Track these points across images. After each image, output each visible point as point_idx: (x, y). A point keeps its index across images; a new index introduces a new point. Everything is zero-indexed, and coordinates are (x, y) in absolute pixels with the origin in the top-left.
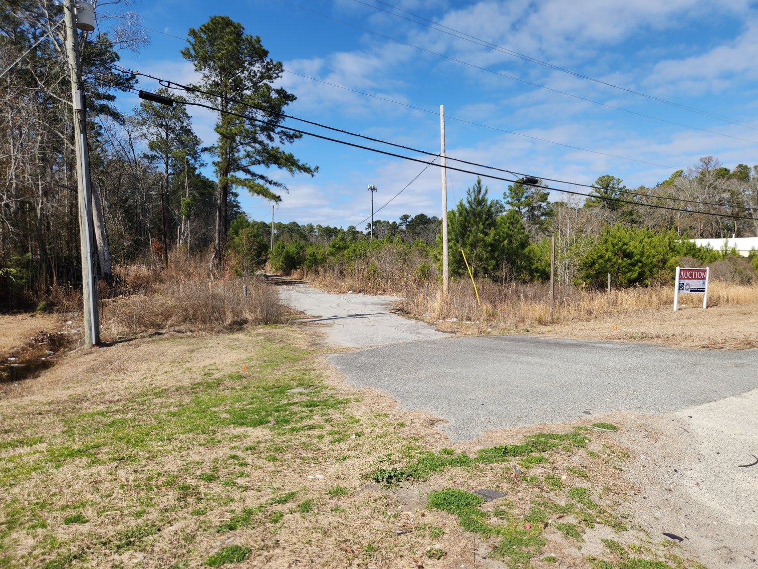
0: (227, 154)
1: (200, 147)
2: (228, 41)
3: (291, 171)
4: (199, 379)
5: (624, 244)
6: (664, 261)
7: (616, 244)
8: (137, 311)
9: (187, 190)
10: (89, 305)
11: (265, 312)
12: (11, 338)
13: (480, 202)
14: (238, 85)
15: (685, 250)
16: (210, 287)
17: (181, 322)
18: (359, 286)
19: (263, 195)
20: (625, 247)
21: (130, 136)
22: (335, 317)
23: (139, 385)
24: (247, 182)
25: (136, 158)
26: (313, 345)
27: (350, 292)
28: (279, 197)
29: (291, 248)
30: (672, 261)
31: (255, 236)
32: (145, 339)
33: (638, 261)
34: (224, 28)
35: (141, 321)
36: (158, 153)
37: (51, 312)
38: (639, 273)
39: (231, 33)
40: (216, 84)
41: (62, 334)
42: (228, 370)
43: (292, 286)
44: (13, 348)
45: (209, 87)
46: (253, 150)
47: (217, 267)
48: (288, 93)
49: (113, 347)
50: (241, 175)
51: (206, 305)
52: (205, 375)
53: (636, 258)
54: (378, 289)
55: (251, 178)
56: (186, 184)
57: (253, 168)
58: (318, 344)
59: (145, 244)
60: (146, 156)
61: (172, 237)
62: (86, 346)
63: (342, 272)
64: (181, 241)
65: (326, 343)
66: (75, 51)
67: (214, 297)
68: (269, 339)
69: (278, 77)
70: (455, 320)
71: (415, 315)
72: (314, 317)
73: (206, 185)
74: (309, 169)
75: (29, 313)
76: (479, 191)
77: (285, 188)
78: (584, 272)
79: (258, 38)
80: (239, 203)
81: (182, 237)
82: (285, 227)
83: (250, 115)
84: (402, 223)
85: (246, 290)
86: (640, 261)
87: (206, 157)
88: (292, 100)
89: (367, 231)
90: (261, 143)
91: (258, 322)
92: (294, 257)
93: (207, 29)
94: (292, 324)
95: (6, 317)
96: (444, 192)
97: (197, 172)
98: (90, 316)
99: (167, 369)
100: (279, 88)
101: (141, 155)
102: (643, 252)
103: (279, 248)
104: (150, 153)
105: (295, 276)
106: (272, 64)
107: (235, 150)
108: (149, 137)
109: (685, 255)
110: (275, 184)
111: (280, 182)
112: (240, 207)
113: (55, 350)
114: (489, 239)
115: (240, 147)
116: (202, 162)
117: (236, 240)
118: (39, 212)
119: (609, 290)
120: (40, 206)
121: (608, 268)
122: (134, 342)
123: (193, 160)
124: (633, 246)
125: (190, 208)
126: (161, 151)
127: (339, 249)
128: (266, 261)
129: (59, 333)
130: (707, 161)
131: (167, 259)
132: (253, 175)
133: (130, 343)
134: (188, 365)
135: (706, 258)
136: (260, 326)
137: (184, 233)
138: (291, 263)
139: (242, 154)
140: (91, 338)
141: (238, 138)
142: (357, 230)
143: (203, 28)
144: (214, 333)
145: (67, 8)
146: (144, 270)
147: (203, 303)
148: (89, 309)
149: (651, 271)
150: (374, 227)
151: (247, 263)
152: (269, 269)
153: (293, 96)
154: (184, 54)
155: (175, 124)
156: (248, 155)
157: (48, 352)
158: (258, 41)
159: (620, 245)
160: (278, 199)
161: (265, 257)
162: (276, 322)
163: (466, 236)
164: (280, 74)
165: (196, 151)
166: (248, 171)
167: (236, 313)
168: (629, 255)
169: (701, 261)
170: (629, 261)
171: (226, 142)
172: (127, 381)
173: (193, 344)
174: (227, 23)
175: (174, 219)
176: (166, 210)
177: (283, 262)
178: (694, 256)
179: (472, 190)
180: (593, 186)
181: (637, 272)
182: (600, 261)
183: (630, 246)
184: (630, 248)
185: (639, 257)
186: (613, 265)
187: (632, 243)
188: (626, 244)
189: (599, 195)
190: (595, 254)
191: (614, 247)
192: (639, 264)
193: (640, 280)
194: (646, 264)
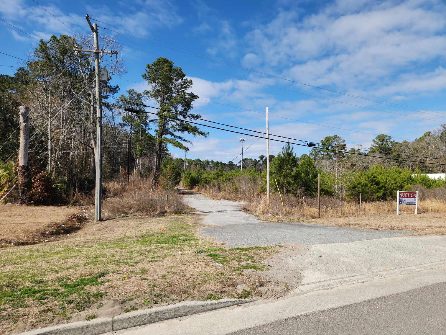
0: (162, 126)
1: (149, 120)
2: (165, 71)
3: (195, 135)
4: (145, 234)
5: (374, 177)
7: (370, 177)
8: (117, 205)
9: (141, 142)
10: (97, 202)
11: (175, 207)
12: (61, 217)
13: (289, 154)
14: (170, 91)
16: (150, 195)
17: (136, 212)
18: (227, 196)
19: (179, 147)
20: (375, 178)
21: (113, 114)
22: (211, 212)
23: (120, 236)
24: (171, 141)
25: (116, 125)
26: (196, 223)
27: (222, 199)
28: (188, 148)
29: (194, 174)
31: (174, 169)
32: (120, 219)
33: (383, 186)
34: (163, 64)
35: (118, 211)
36: (127, 123)
37: (76, 205)
38: (384, 193)
39: (167, 67)
40: (158, 91)
41: (82, 216)
42: (156, 231)
43: (192, 196)
44: (63, 221)
45: (155, 92)
46: (175, 124)
47: (154, 185)
48: (195, 95)
49: (107, 221)
50: (169, 137)
51: (148, 204)
52: (147, 232)
53: (381, 185)
54: (237, 198)
55: (174, 138)
56: (140, 139)
57: (175, 133)
58: (198, 223)
59: (118, 171)
60: (120, 124)
61: (132, 167)
62: (95, 221)
63: (219, 188)
64: (136, 170)
65: (202, 223)
66: (99, 92)
67: (152, 200)
68: (176, 220)
69: (190, 87)
70: (270, 215)
71: (251, 212)
72: (200, 211)
73: (151, 138)
74: (204, 133)
75: (66, 206)
76: (289, 148)
77: (191, 143)
78: (350, 193)
79: (180, 68)
80: (168, 148)
81: (137, 167)
82: (193, 161)
83: (175, 105)
84: (260, 160)
85: (168, 197)
86: (385, 187)
87: (151, 125)
88: (196, 98)
89: (240, 164)
90: (180, 120)
91: (171, 213)
92: (195, 180)
93: (156, 64)
94: (188, 214)
95: (56, 207)
96: (267, 150)
97: (146, 132)
98: (98, 207)
99: (131, 230)
100: (190, 93)
101: (118, 123)
102: (386, 182)
103: (187, 174)
104: (122, 123)
105: (195, 189)
106: (187, 81)
107: (166, 124)
108: (123, 114)
110: (186, 141)
111: (189, 140)
112: (168, 150)
113: (81, 222)
114: (293, 173)
115: (169, 122)
116: (149, 127)
117: (165, 171)
118: (71, 156)
119: (360, 202)
120: (72, 154)
121: (366, 190)
122: (116, 219)
123: (145, 126)
125: (142, 152)
126: (128, 122)
127: (218, 176)
128: (179, 181)
129: (81, 215)
131: (129, 180)
132: (175, 136)
133: (114, 220)
134: (140, 229)
136: (172, 215)
137: (138, 165)
138: (194, 182)
139: (170, 126)
140: (97, 217)
141: (168, 119)
142: (234, 163)
143: (153, 64)
144: (151, 217)
145: (97, 74)
146: (117, 186)
147: (147, 203)
148: (97, 204)
150: (243, 162)
151: (170, 183)
152: (181, 186)
153: (197, 96)
154: (143, 76)
155: (136, 108)
156: (173, 127)
157: (78, 223)
158: (181, 70)
159: (372, 178)
160: (187, 149)
161: (179, 180)
162: (180, 213)
163: (281, 171)
164: (191, 86)
165: (147, 122)
166: (172, 135)
167: (162, 208)
168: (378, 183)
170: (377, 186)
171: (162, 120)
172: (115, 234)
173: (142, 221)
174: (166, 61)
175: (133, 158)
176: (130, 153)
177: (189, 182)
179: (285, 148)
180: (374, 141)
181: (382, 192)
182: (358, 186)
183: (378, 178)
184: (378, 179)
185: (383, 184)
186: (368, 188)
187: (380, 177)
188: (376, 177)
189: (378, 146)
190: (356, 182)
191: (369, 179)
192: (384, 188)
193: (383, 198)
194: (387, 189)
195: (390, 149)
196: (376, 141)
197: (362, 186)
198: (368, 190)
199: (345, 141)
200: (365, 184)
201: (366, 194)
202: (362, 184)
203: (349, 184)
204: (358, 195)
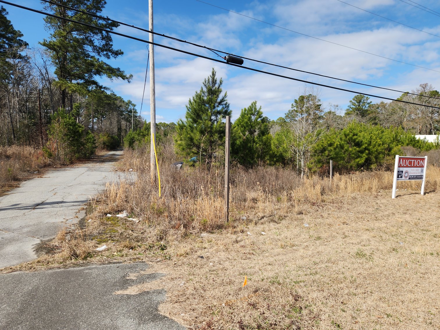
5: (354, 135)
6: (390, 149)
7: (348, 135)
15: (407, 142)
20: (355, 137)
30: (395, 149)
33: (366, 149)
38: (366, 159)
53: (364, 147)
74: (125, 76)
78: (316, 158)
86: (369, 150)
102: (370, 142)
109: (408, 145)
119: (331, 175)
121: (341, 154)
124: (363, 137)
130: (424, 86)
135: (423, 147)
149: (376, 158)
159: (351, 136)
168: (358, 144)
169: (419, 149)
170: (358, 149)
178: (414, 146)
180: (351, 102)
181: (364, 158)
182: (329, 148)
183: (360, 136)
184: (359, 138)
185: (366, 145)
186: (345, 152)
187: (361, 134)
188: (356, 135)
189: (354, 107)
190: (325, 142)
191: (346, 137)
192: (367, 151)
193: (366, 165)
194: (372, 152)
195: (367, 111)
196: (353, 101)
197: (335, 149)
198: (344, 154)
199: (320, 100)
200: (340, 145)
201: (340, 160)
202: (335, 144)
203: (315, 145)
204: (329, 163)
